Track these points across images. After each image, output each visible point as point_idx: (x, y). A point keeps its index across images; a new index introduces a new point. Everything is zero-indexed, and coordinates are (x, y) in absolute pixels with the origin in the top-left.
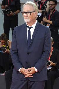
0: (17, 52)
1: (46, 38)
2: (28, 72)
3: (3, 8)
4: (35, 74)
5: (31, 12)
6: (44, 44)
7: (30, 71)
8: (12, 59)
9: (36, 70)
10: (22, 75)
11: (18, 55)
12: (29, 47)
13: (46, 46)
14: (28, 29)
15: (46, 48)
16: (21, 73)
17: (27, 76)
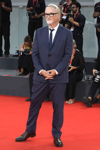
0: (39, 54)
1: (68, 41)
2: (48, 74)
3: (27, 10)
4: (55, 76)
5: (53, 14)
6: (65, 46)
7: (50, 73)
8: (34, 61)
9: (57, 73)
10: (42, 77)
11: (39, 57)
12: (50, 50)
13: (67, 49)
14: (50, 32)
15: (67, 51)
16: (42, 75)
17: (47, 78)
